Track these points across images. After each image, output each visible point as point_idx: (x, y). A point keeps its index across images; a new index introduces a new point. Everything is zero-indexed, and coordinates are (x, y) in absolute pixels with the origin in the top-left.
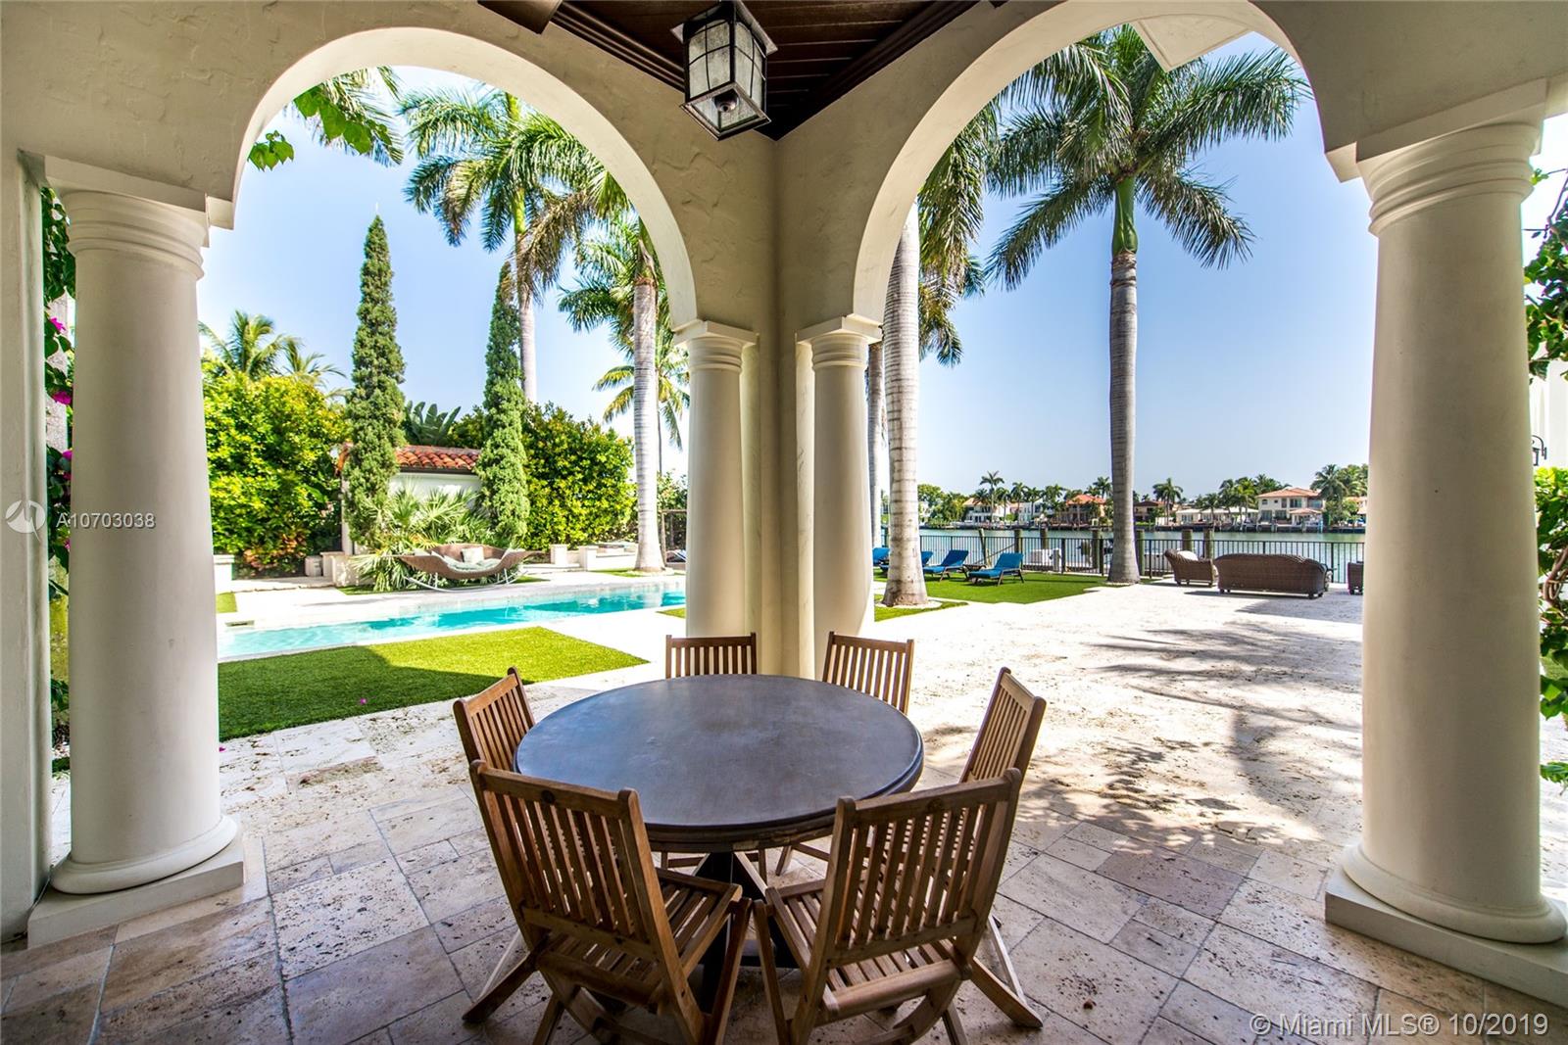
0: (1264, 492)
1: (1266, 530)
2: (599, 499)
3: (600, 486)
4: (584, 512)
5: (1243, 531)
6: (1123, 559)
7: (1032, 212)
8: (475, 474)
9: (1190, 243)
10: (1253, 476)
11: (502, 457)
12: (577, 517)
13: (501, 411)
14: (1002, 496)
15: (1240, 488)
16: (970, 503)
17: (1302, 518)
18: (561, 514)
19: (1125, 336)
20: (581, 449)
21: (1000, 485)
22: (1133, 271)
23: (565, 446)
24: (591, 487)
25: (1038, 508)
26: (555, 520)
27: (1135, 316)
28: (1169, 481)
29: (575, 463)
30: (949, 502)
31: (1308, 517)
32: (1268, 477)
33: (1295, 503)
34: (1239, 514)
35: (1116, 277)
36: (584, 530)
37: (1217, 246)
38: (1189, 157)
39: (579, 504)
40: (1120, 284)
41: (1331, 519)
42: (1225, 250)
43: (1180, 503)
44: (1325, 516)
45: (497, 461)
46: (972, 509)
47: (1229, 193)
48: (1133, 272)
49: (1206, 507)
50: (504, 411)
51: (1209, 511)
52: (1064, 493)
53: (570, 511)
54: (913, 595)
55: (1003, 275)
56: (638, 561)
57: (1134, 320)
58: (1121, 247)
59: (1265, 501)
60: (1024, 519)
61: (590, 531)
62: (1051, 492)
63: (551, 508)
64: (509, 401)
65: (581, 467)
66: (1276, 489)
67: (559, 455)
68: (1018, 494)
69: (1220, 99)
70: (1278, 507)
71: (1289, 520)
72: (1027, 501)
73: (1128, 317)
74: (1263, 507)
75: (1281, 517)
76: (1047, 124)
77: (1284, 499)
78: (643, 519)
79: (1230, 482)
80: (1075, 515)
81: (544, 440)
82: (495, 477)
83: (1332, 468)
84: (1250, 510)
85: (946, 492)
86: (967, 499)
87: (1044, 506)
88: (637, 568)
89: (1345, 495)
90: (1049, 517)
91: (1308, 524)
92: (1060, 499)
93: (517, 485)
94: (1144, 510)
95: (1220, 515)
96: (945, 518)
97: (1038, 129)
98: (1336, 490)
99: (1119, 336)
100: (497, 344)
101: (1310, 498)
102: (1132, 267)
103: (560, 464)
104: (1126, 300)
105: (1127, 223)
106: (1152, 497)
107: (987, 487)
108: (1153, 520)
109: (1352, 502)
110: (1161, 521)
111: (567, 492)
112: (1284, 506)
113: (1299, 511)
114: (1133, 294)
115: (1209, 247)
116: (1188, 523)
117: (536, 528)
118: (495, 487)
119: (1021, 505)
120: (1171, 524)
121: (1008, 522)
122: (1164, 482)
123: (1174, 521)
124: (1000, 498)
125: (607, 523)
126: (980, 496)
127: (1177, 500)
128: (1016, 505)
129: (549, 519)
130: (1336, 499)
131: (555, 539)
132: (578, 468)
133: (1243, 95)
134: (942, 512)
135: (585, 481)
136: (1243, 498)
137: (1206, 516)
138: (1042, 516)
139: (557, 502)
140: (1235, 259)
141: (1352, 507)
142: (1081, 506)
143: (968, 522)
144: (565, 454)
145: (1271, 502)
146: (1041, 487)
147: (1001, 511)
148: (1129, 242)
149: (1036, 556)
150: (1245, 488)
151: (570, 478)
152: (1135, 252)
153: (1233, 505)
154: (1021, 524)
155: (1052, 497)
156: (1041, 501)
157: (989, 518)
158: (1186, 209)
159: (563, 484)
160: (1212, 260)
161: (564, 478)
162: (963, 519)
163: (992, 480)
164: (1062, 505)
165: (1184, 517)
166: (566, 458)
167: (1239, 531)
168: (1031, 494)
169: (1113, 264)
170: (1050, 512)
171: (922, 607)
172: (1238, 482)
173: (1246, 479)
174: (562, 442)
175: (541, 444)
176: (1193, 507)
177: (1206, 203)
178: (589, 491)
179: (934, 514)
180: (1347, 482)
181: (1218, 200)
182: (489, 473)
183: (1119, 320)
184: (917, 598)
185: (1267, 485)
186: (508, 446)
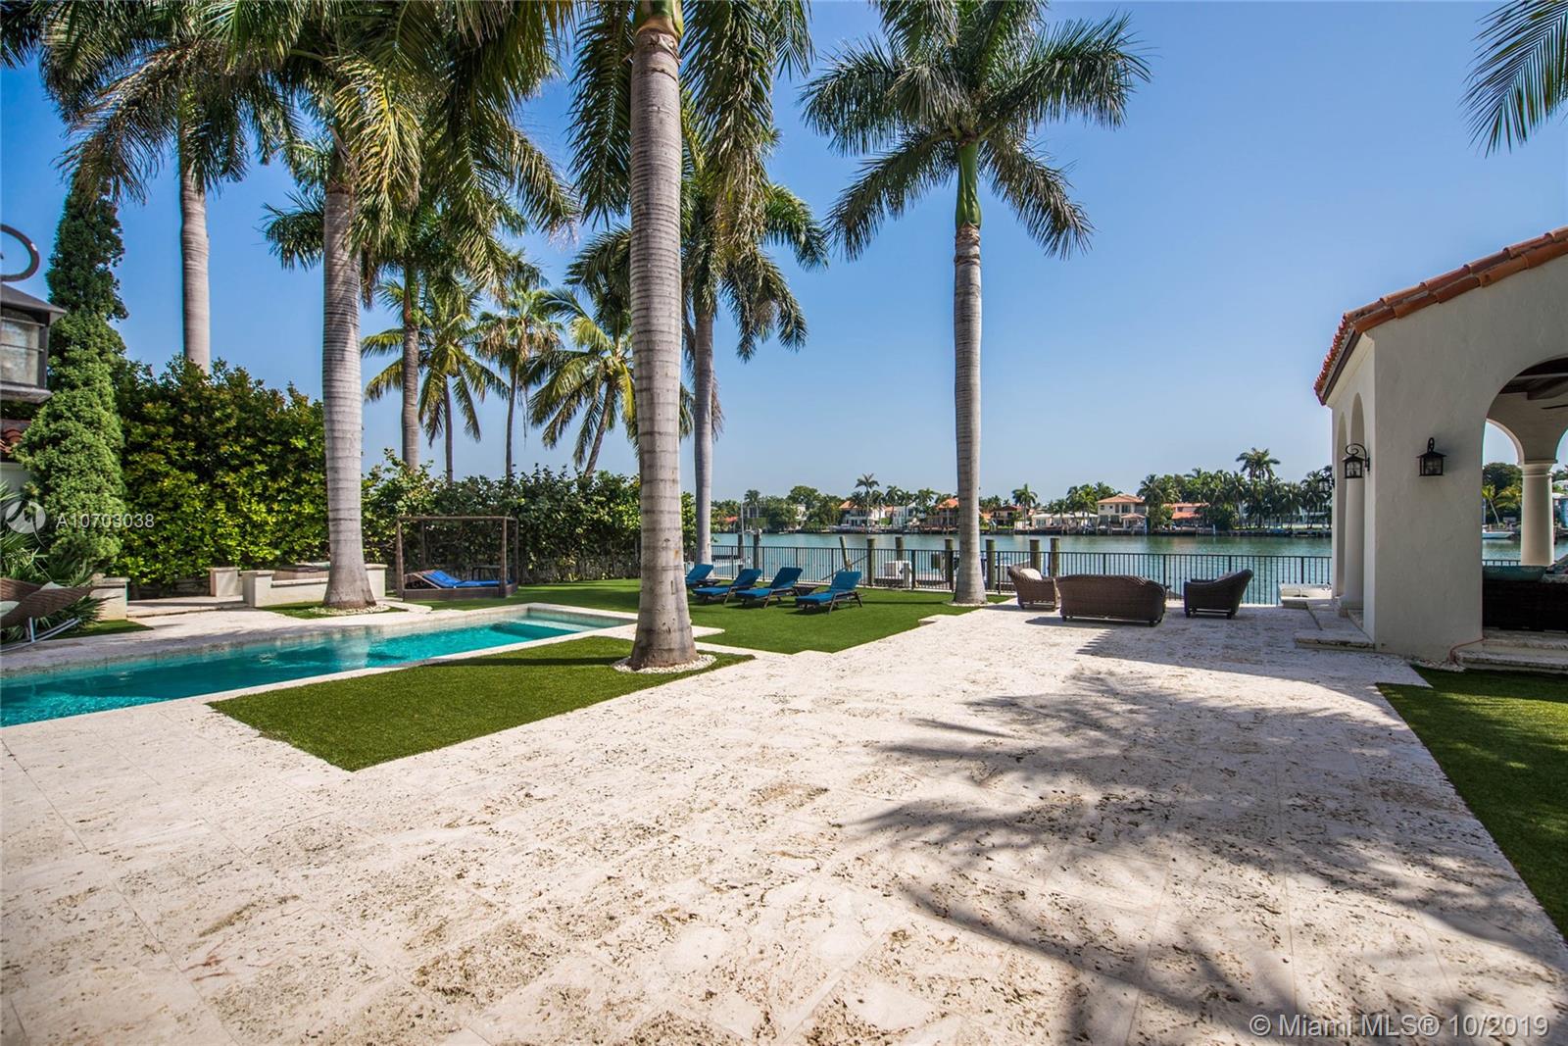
0: (1102, 498)
1: (1104, 533)
2: (299, 502)
3: (298, 482)
4: (272, 520)
5: (1086, 534)
6: (969, 575)
7: (873, 170)
8: (14, 460)
9: (1032, 227)
10: (1093, 485)
11: (65, 435)
12: (260, 526)
13: (66, 362)
14: (877, 500)
15: (1083, 495)
16: (846, 506)
17: (1132, 522)
18: (230, 525)
19: (969, 321)
20: (265, 429)
21: (875, 488)
22: (977, 248)
23: (233, 423)
24: (283, 484)
25: (911, 511)
26: (220, 531)
27: (980, 300)
28: (1026, 486)
29: (255, 449)
30: (825, 506)
31: (1135, 522)
32: (1105, 484)
33: (1126, 509)
34: (1083, 518)
35: (960, 253)
36: (274, 545)
37: (1059, 234)
38: (1030, 128)
39: (263, 508)
40: (963, 261)
41: (1152, 523)
42: (1066, 239)
43: (1035, 508)
44: (1148, 520)
45: (55, 442)
46: (848, 512)
47: (1068, 177)
48: (976, 250)
49: (1056, 512)
50: (74, 363)
51: (1058, 516)
52: (935, 497)
53: (247, 517)
54: (670, 650)
55: (842, 243)
56: (328, 594)
57: (978, 303)
58: (964, 219)
59: (1103, 507)
60: (898, 523)
61: (285, 546)
62: (924, 495)
63: (209, 514)
64: (85, 346)
65: (262, 454)
66: (1111, 496)
67: (226, 435)
68: (893, 498)
69: (1058, 65)
70: (1113, 512)
71: (1121, 525)
72: (901, 504)
73: (972, 299)
74: (1101, 513)
75: (1115, 521)
76: (885, 68)
77: (1117, 505)
78: (337, 532)
79: (1075, 488)
80: (945, 519)
81: (195, 413)
82: (50, 466)
83: (1153, 477)
84: (1091, 515)
85: (823, 495)
86: (843, 502)
87: (917, 509)
88: (326, 604)
89: (1163, 502)
90: (921, 520)
91: (1136, 528)
92: (931, 503)
93: (97, 480)
94: (1005, 514)
95: (1067, 519)
96: (822, 522)
97: (875, 72)
98: (1156, 497)
99: (964, 321)
100: (67, 255)
101: (1137, 504)
102: (975, 243)
103: (224, 449)
104: (970, 280)
105: (970, 194)
106: (1012, 502)
107: (863, 490)
108: (1013, 524)
109: (1168, 508)
110: (1019, 525)
111: (241, 490)
112: (1117, 511)
113: (1129, 516)
114: (977, 274)
115: (1051, 234)
116: (1042, 527)
117: (186, 544)
118: (51, 482)
119: (895, 509)
120: (1027, 528)
121: (883, 526)
122: (1022, 488)
123: (1030, 525)
124: (875, 502)
125: (315, 536)
126: (856, 499)
127: (1032, 505)
128: (890, 509)
129: (208, 529)
130: (1156, 506)
131: (221, 559)
132: (258, 457)
133: (1081, 65)
134: (818, 515)
135: (274, 475)
136: (1086, 503)
137: (1056, 521)
138: (915, 520)
139: (221, 505)
140: (1076, 250)
141: (1168, 512)
142: (951, 510)
143: (845, 526)
144: (235, 435)
145: (1107, 508)
146: (914, 491)
147: (877, 515)
148: (972, 214)
149: (890, 569)
150: (1088, 494)
151: (245, 472)
152: (978, 227)
153: (1078, 510)
154: (896, 528)
155: (925, 500)
156: (914, 504)
157: (865, 522)
158: (1029, 191)
159: (230, 478)
160: (1055, 249)
161: (235, 470)
162: (840, 523)
163: (867, 483)
164: (933, 508)
165: (1039, 521)
166: (237, 441)
167: (1082, 534)
168: (905, 498)
169: (956, 238)
170: (922, 516)
171: (680, 668)
172: (1082, 488)
173: (1087, 486)
174: (229, 417)
175: (188, 419)
176: (1046, 512)
177: (1048, 186)
178: (280, 490)
179: (810, 517)
180: (1164, 490)
181: (1061, 183)
182: (39, 459)
183: (963, 302)
184: (676, 654)
185: (1105, 492)
186: (78, 418)
